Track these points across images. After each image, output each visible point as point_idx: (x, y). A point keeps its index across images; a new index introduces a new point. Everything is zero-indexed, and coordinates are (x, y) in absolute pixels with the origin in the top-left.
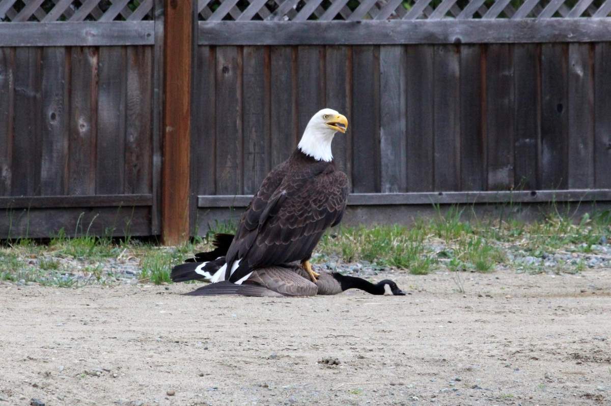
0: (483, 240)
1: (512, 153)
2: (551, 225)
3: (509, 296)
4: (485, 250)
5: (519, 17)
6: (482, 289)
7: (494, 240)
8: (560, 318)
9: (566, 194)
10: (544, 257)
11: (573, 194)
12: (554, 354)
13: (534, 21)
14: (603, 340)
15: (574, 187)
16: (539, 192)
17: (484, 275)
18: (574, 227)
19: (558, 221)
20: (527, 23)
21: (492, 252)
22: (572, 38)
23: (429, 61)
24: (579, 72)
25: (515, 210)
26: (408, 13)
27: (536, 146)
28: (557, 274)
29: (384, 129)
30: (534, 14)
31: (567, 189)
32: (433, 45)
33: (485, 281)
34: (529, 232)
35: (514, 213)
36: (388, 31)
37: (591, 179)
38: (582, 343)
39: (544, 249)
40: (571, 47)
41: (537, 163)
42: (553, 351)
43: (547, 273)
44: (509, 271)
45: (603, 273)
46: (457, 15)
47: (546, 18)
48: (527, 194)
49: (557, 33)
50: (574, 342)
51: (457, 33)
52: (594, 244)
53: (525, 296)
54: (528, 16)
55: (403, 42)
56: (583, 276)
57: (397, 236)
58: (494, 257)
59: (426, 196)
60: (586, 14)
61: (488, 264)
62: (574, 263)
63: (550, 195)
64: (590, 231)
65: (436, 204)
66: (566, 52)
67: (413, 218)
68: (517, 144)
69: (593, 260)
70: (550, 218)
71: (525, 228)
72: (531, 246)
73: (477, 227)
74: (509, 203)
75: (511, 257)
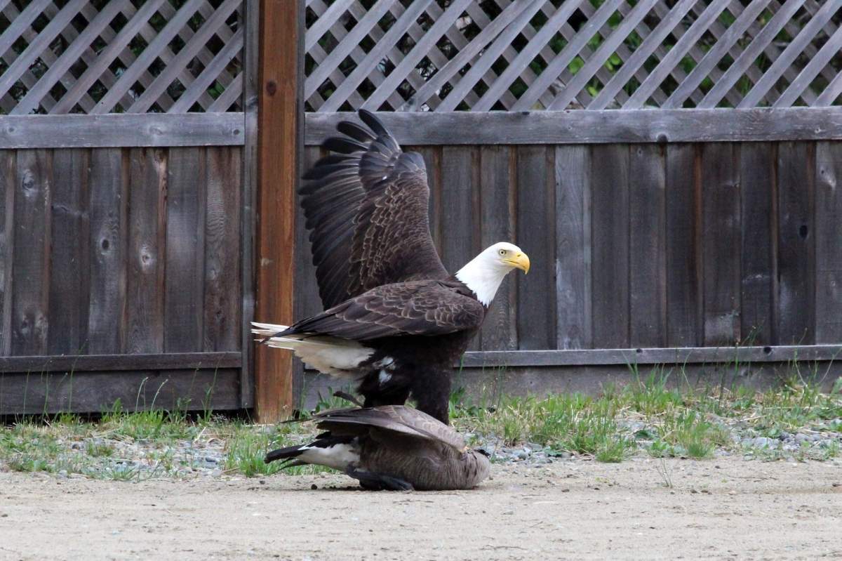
0: (698, 414)
1: (737, 294)
2: (792, 393)
3: (734, 492)
4: (701, 429)
5: (749, 104)
6: (697, 481)
7: (714, 415)
8: (804, 522)
9: (812, 351)
10: (782, 438)
11: (823, 352)
13: (769, 110)
15: (822, 341)
16: (776, 348)
17: (698, 463)
18: (824, 396)
19: (801, 387)
20: (758, 114)
21: (710, 431)
22: (821, 134)
23: (623, 165)
24: (831, 181)
25: (742, 373)
26: (594, 100)
27: (771, 284)
28: (801, 461)
29: (562, 262)
30: (767, 102)
31: (814, 344)
32: (629, 144)
33: (701, 471)
34: (761, 404)
35: (740, 376)
36: (567, 126)
38: (835, 556)
39: (782, 426)
40: (819, 147)
41: (772, 308)
43: (786, 459)
44: (734, 457)
46: (662, 103)
47: (784, 107)
48: (758, 351)
49: (799, 127)
50: (824, 556)
51: (662, 128)
53: (756, 492)
54: (760, 105)
55: (587, 140)
56: (836, 464)
57: (578, 409)
58: (713, 438)
59: (619, 354)
60: (838, 102)
61: (705, 448)
63: (791, 352)
65: (632, 365)
66: (812, 155)
67: (601, 384)
68: (745, 281)
70: (790, 384)
71: (755, 398)
72: (763, 423)
73: (689, 396)
74: (733, 363)
75: (736, 438)
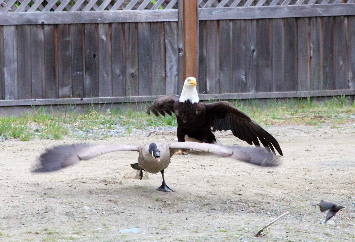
0: (57, 123)
1: (71, 79)
2: (91, 115)
4: (58, 128)
5: (74, 10)
7: (63, 123)
8: (96, 162)
9: (98, 100)
10: (87, 132)
11: (102, 100)
12: (93, 180)
13: (81, 12)
14: (118, 173)
15: (102, 96)
16: (85, 99)
17: (57, 141)
18: (102, 116)
19: (94, 113)
20: (77, 14)
21: (62, 129)
22: (100, 21)
23: (28, 33)
24: (104, 38)
25: (73, 108)
26: (17, 9)
27: (83, 75)
28: (94, 140)
29: (6, 68)
30: (81, 9)
31: (99, 97)
32: (31, 25)
33: (58, 144)
34: (80, 119)
36: (8, 18)
37: (110, 92)
38: (107, 174)
39: (87, 127)
40: (100, 26)
41: (83, 84)
42: (93, 179)
43: (89, 139)
44: (70, 139)
45: (117, 139)
46: (42, 10)
47: (87, 11)
48: (78, 100)
49: (92, 18)
50: (103, 174)
51: (42, 19)
52: (113, 124)
54: (78, 10)
55: (15, 23)
56: (107, 141)
57: (13, 122)
58: (62, 132)
59: (28, 101)
60: (107, 9)
61: (60, 135)
62: (103, 134)
63: (90, 100)
64: (110, 118)
65: (33, 105)
66: (97, 28)
67: (21, 113)
68: (73, 75)
69: (112, 133)
70: (90, 112)
71: (78, 117)
72: (81, 126)
73: (54, 117)
74: (69, 104)
75: (71, 131)
